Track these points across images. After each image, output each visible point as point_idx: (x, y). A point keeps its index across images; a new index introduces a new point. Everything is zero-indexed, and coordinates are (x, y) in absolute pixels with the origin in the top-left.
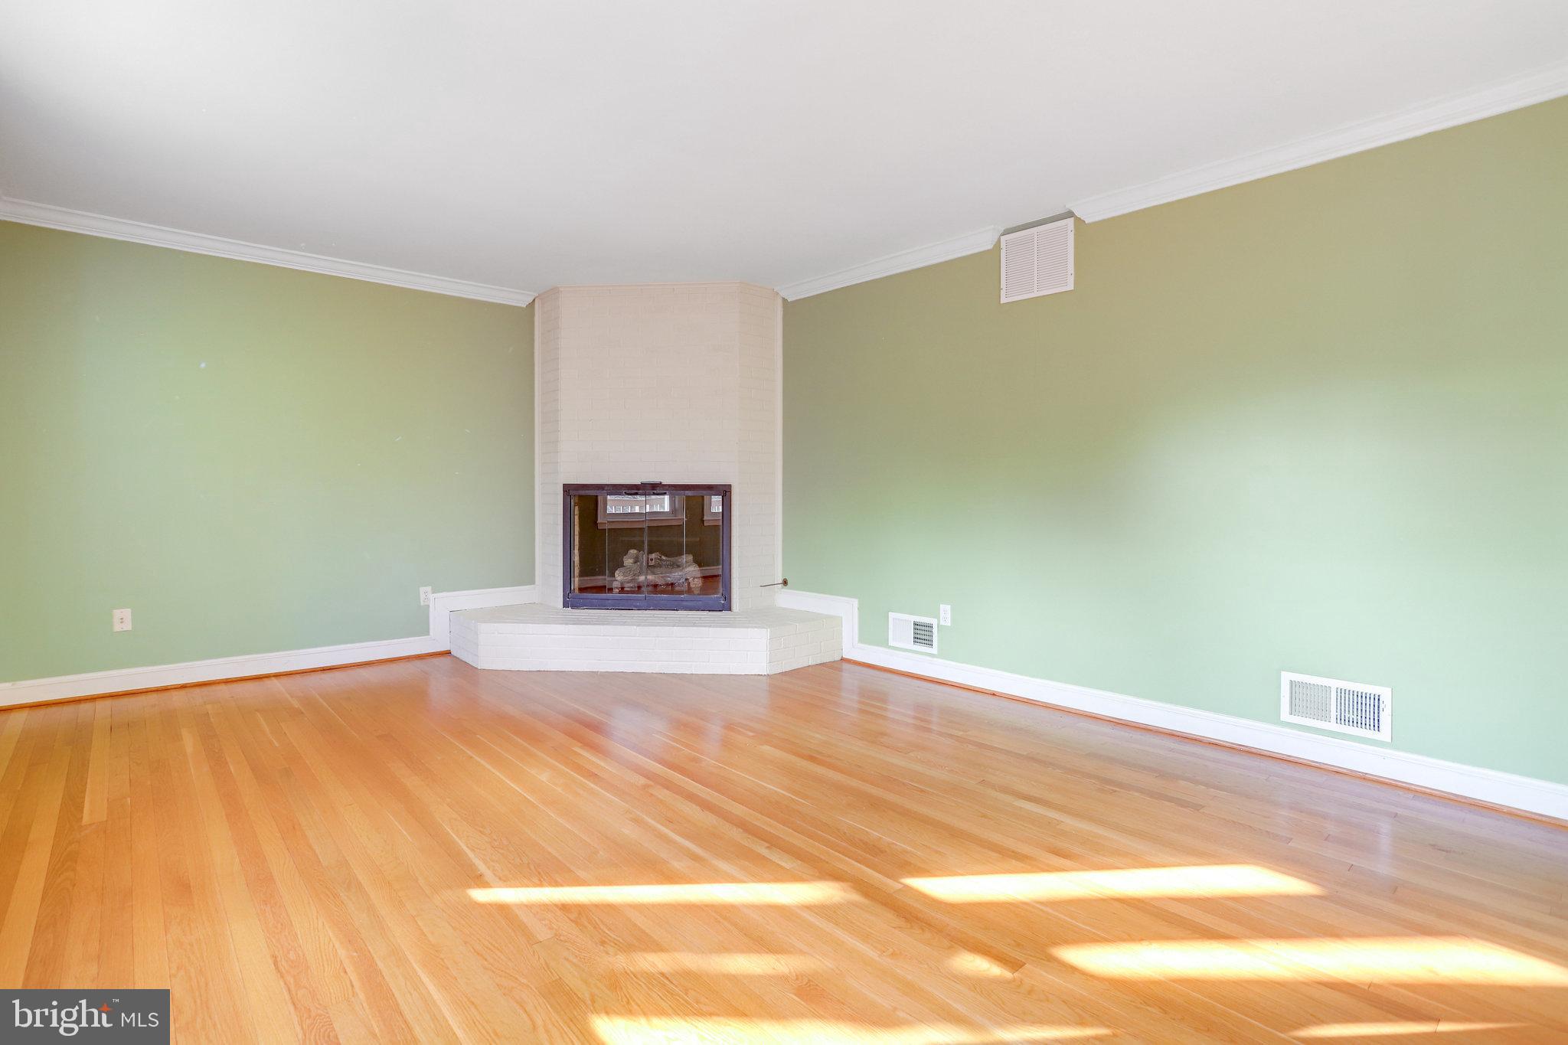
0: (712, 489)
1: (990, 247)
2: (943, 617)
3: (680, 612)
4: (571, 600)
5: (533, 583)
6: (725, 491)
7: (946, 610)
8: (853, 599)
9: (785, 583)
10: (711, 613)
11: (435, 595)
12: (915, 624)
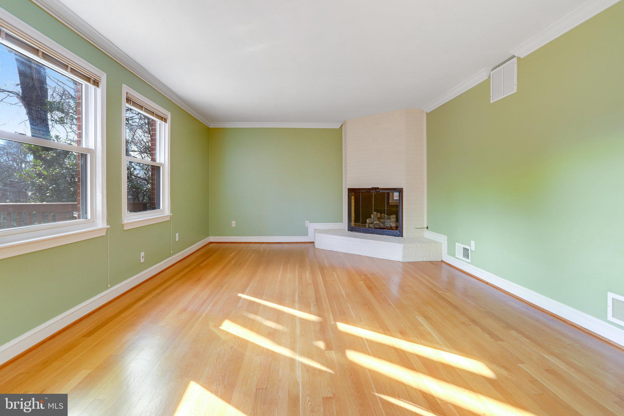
0: (395, 190)
1: (486, 78)
2: (472, 247)
3: (384, 236)
4: (351, 229)
5: (342, 222)
6: (400, 191)
7: (473, 242)
8: (445, 236)
9: (427, 228)
10: (395, 237)
11: (310, 224)
12: (463, 248)
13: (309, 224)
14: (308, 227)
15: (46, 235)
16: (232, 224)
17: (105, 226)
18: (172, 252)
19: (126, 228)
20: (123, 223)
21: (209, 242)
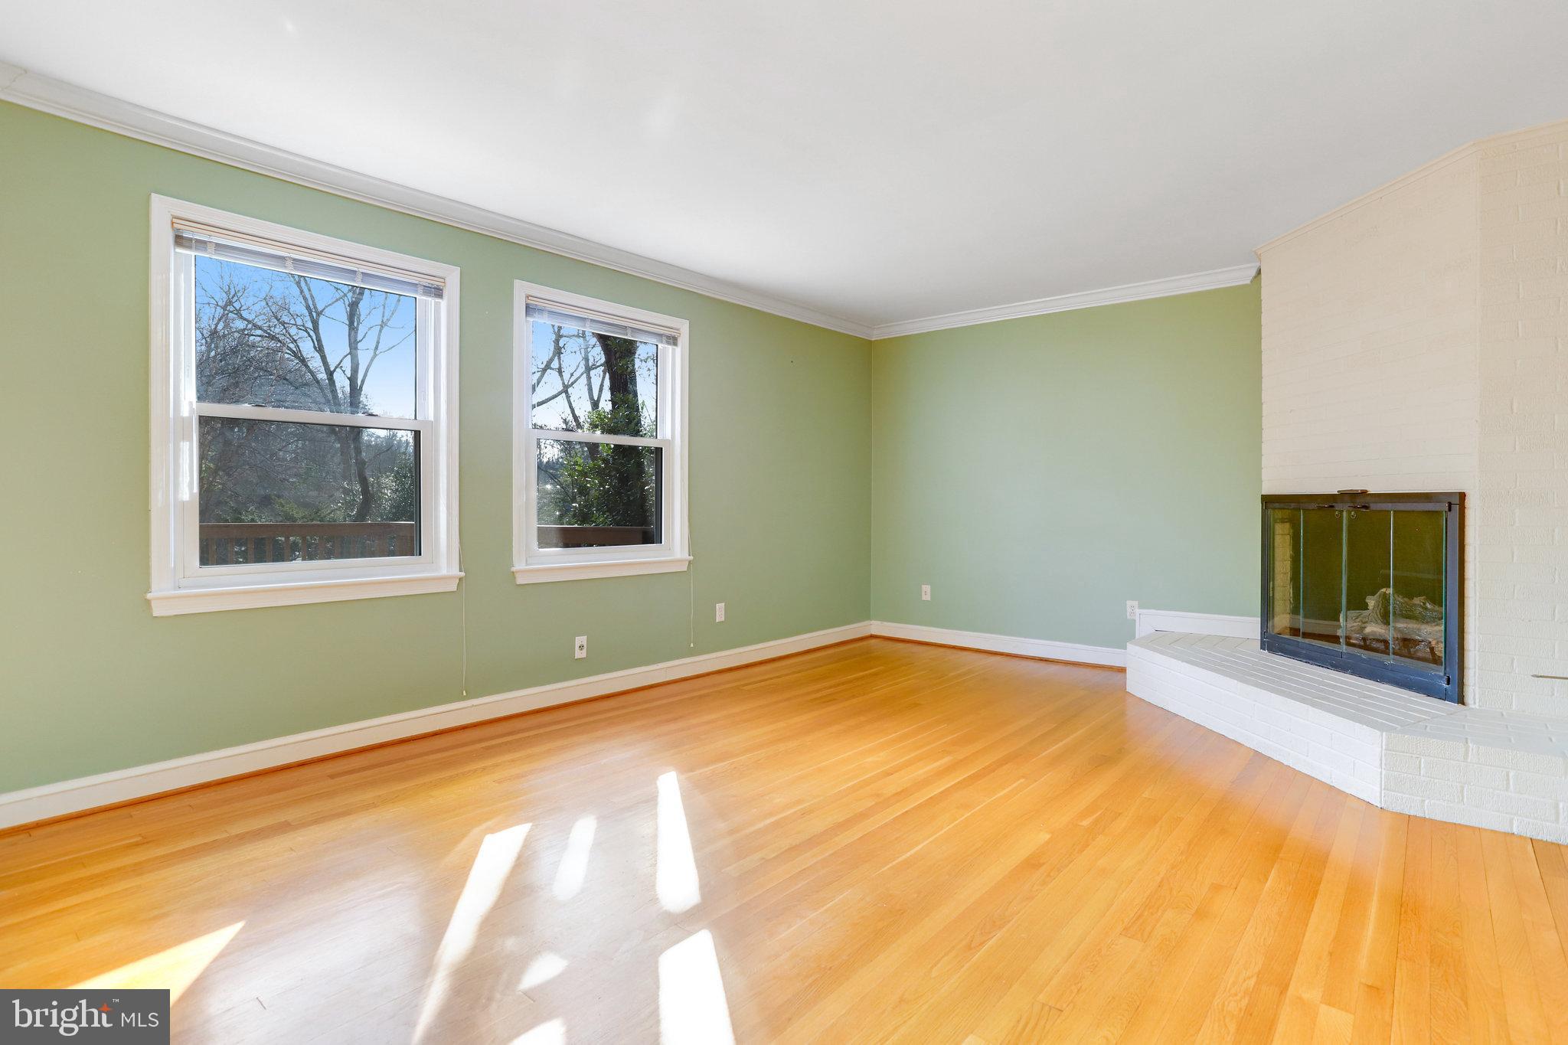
0: (1430, 500)
3: (1382, 687)
4: (1269, 645)
6: (1451, 504)
10: (1426, 699)
11: (1141, 611)
13: (1138, 611)
14: (1135, 621)
15: (302, 581)
16: (923, 593)
17: (455, 571)
18: (692, 645)
19: (520, 581)
20: (513, 569)
21: (868, 634)
